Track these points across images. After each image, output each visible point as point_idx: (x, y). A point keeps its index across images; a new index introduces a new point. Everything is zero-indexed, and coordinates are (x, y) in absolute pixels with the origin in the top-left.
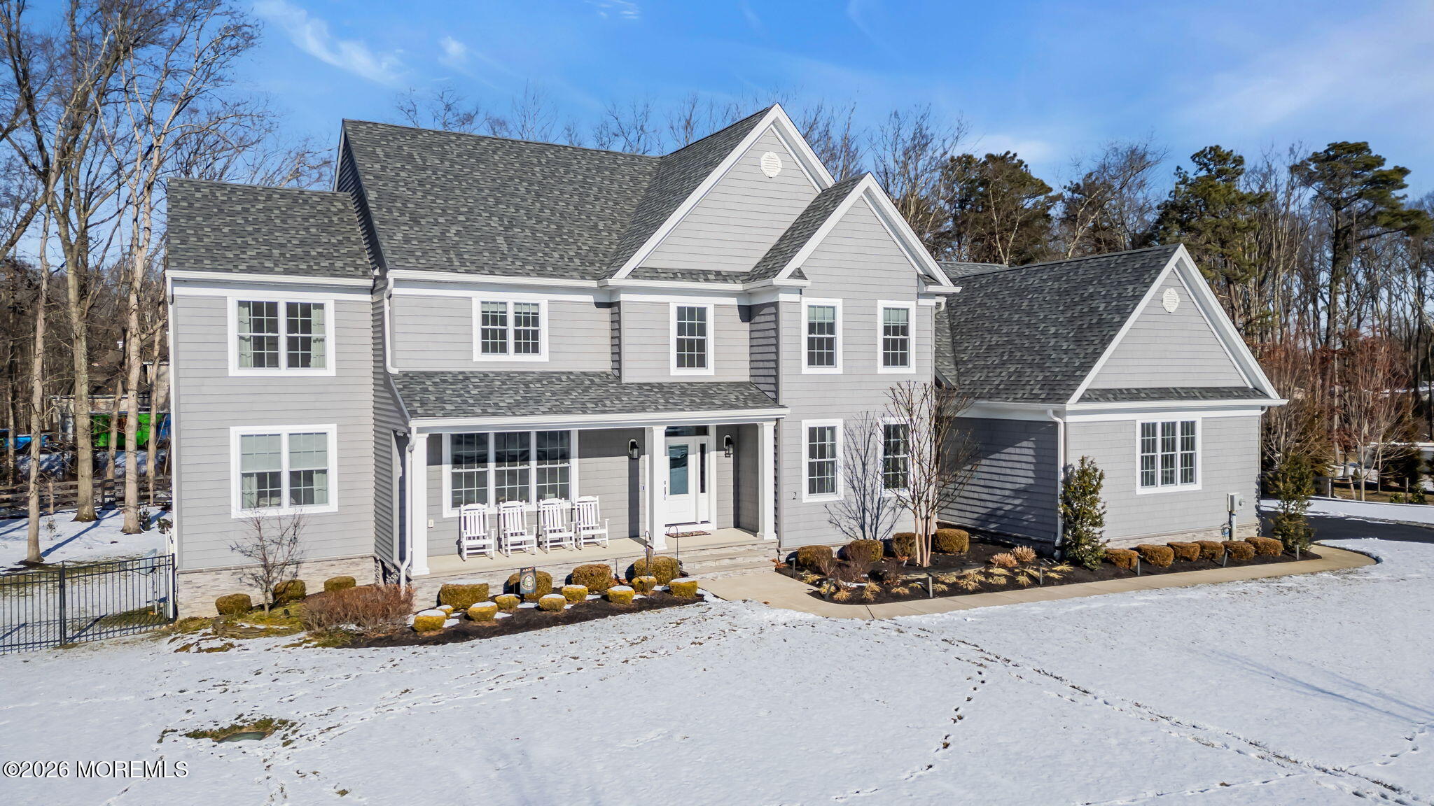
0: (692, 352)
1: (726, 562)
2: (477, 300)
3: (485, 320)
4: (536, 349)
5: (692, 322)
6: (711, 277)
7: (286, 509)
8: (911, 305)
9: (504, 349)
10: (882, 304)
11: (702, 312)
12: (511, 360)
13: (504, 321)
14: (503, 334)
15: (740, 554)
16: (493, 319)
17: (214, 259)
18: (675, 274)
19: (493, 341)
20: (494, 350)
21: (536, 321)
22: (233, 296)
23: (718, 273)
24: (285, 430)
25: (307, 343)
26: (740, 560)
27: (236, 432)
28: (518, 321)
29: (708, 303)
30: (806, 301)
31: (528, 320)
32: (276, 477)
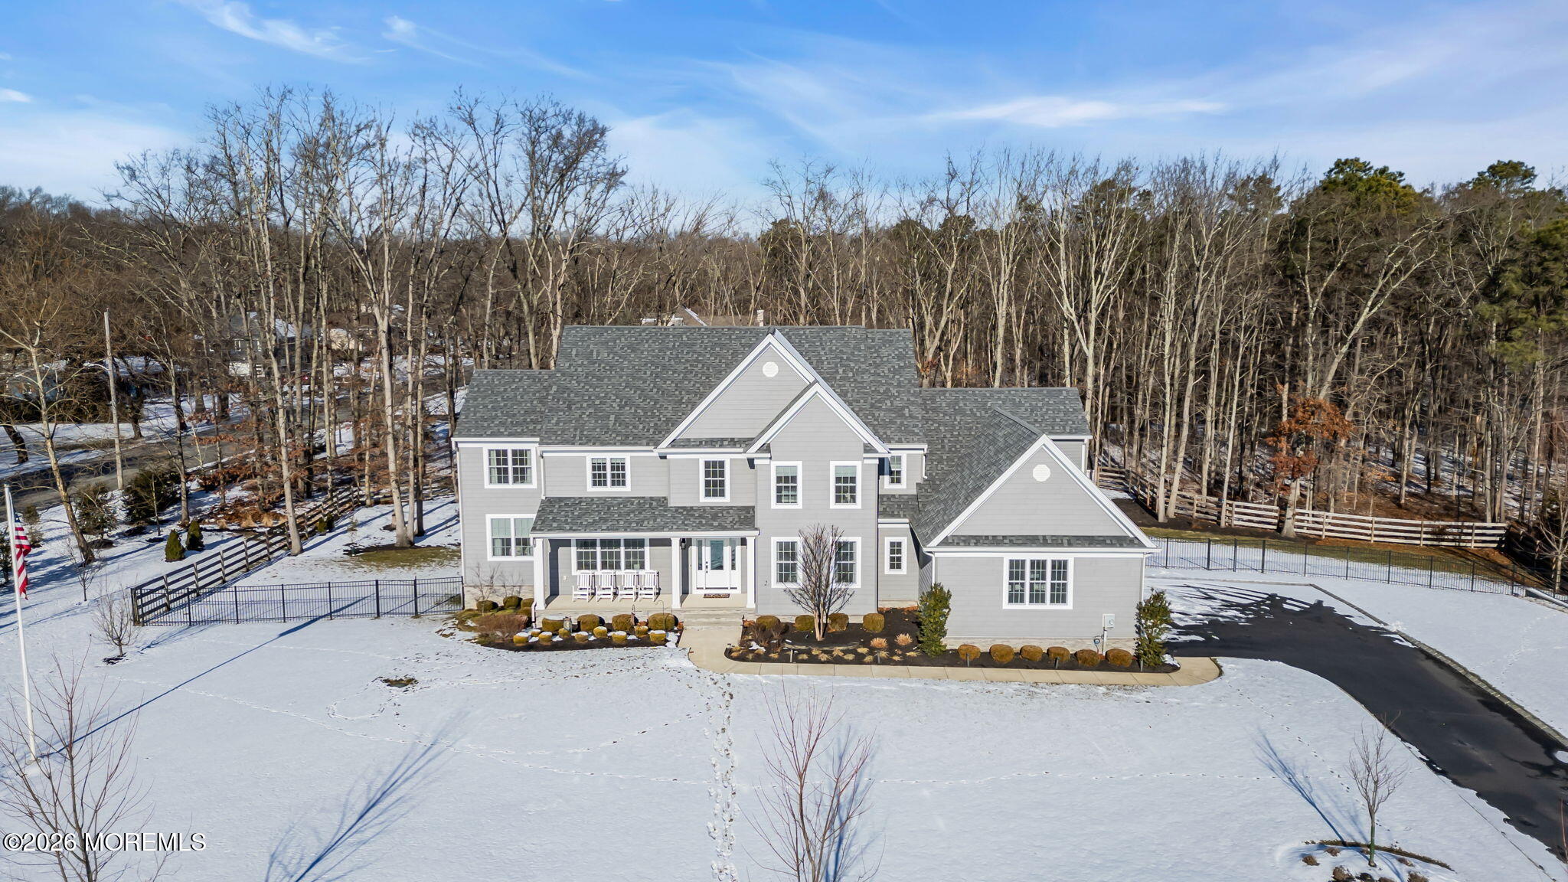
0: (715, 487)
1: (714, 620)
2: (589, 457)
3: (594, 468)
4: (624, 484)
5: (715, 470)
6: (725, 443)
7: (513, 558)
8: (858, 464)
9: (605, 484)
10: (833, 464)
11: (722, 464)
12: (609, 490)
13: (604, 468)
14: (605, 476)
15: (722, 616)
16: (599, 467)
17: (477, 428)
18: (701, 442)
19: (599, 480)
20: (600, 485)
21: (623, 468)
22: (486, 448)
23: (732, 440)
24: (512, 517)
25: (523, 471)
26: (723, 619)
27: (489, 517)
28: (613, 468)
29: (727, 459)
30: (774, 464)
31: (618, 467)
32: (509, 540)
